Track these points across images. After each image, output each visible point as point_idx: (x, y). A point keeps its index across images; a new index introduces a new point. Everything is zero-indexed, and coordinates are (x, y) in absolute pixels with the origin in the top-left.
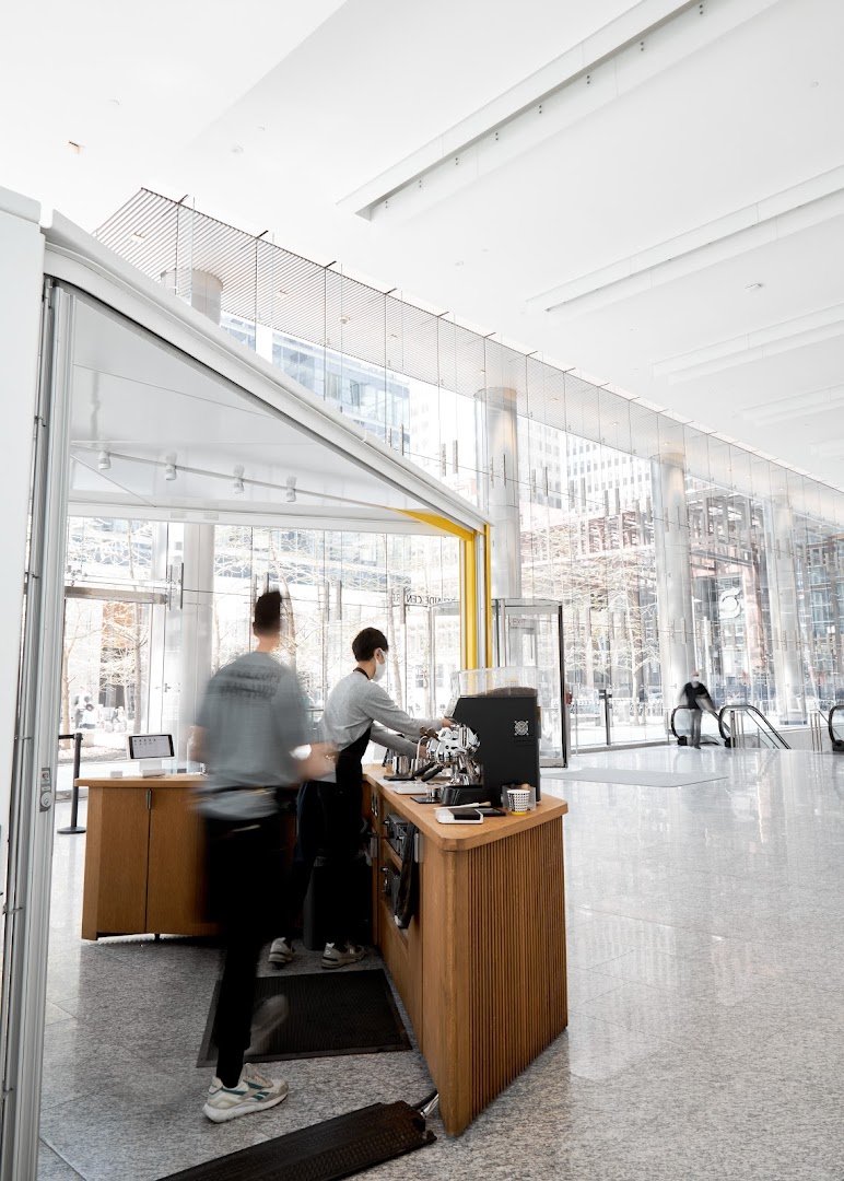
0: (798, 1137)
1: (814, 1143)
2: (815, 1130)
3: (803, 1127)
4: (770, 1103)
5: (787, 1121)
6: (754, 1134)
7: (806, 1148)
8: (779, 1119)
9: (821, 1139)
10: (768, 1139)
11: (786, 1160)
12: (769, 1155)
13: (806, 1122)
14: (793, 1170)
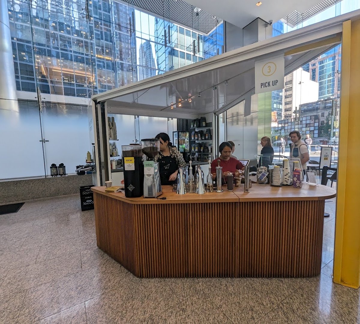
0: (40, 292)
1: (34, 294)
2: (36, 298)
3: (41, 296)
4: (57, 296)
5: (47, 294)
6: (53, 283)
7: (36, 290)
8: (50, 293)
9: (32, 297)
10: (48, 285)
11: (39, 284)
12: (45, 282)
13: (41, 299)
14: (35, 283)
